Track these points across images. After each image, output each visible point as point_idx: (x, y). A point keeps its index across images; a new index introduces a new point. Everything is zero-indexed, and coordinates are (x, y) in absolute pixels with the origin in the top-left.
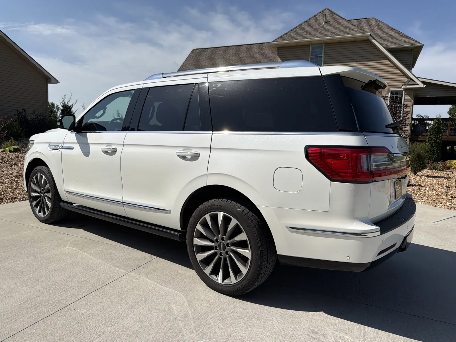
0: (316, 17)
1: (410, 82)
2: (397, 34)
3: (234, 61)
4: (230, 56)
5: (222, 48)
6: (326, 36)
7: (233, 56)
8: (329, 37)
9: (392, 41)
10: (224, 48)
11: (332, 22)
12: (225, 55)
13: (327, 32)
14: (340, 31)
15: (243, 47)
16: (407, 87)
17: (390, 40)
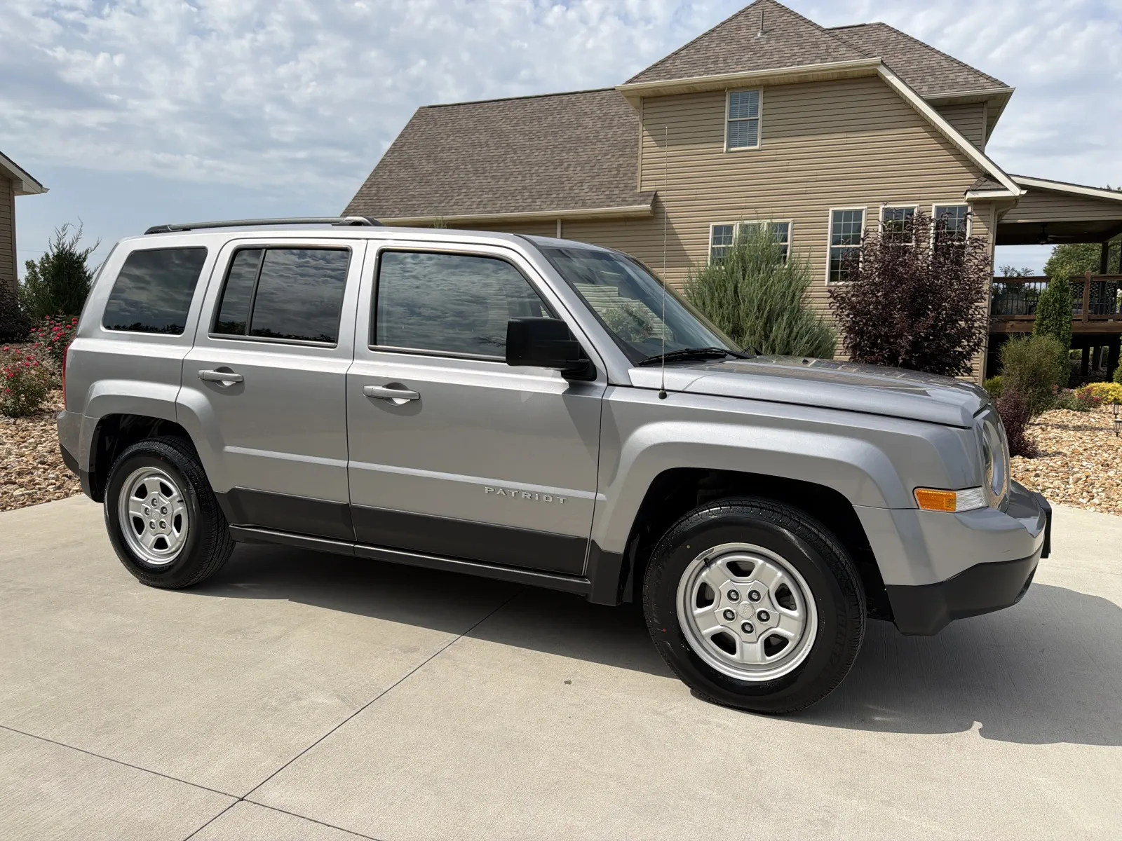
0: (739, 19)
1: (986, 183)
2: (944, 63)
3: (527, 135)
4: (517, 124)
5: (495, 104)
6: (767, 65)
7: (524, 123)
8: (775, 68)
9: (933, 80)
10: (502, 103)
11: (780, 32)
12: (504, 120)
13: (768, 57)
14: (803, 54)
15: (549, 100)
16: (977, 196)
17: (926, 78)
